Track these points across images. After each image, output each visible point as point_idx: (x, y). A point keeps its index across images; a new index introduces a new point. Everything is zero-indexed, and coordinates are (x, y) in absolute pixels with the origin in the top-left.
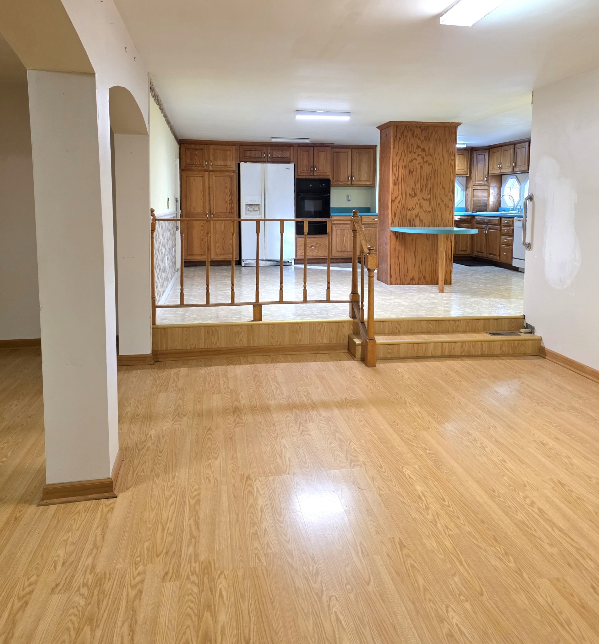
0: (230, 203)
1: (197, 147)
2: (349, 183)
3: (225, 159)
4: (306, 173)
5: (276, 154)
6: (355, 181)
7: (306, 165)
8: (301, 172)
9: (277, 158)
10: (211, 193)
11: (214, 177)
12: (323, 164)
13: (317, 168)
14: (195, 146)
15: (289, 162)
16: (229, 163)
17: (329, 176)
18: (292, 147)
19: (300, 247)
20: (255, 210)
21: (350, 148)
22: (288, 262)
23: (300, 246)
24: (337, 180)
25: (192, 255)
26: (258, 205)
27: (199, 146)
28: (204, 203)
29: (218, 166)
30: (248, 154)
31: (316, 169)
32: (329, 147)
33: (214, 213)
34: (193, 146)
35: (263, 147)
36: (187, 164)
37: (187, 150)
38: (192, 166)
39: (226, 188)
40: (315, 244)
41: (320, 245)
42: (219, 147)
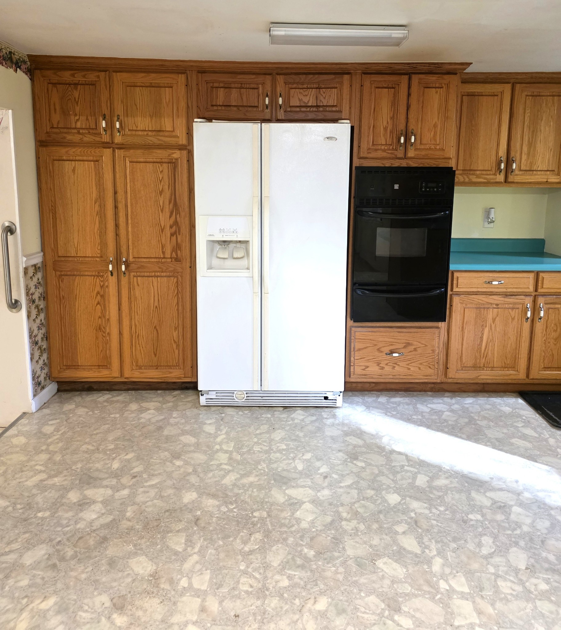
0: (172, 235)
1: (79, 77)
2: (501, 178)
3: (156, 113)
4: (384, 151)
5: (301, 97)
6: (517, 172)
7: (385, 129)
8: (369, 149)
9: (303, 109)
10: (121, 206)
11: (128, 164)
12: (435, 126)
13: (418, 137)
14: (73, 75)
15: (335, 121)
16: (167, 125)
17: (450, 158)
18: (346, 77)
19: (361, 352)
20: (236, 255)
21: (509, 83)
22: (326, 398)
23: (359, 350)
24: (468, 171)
25: (76, 367)
26: (247, 242)
27: (84, 76)
28: (103, 232)
29: (140, 133)
30: (221, 96)
31: (413, 140)
32: (456, 74)
33: (131, 259)
34: (66, 76)
35: (261, 79)
36: (52, 128)
37: (50, 86)
38: (66, 133)
39: (161, 193)
40: (401, 346)
41: (415, 350)
42: (140, 78)
